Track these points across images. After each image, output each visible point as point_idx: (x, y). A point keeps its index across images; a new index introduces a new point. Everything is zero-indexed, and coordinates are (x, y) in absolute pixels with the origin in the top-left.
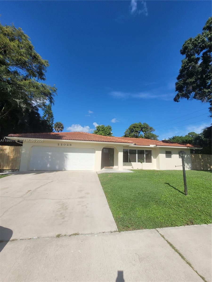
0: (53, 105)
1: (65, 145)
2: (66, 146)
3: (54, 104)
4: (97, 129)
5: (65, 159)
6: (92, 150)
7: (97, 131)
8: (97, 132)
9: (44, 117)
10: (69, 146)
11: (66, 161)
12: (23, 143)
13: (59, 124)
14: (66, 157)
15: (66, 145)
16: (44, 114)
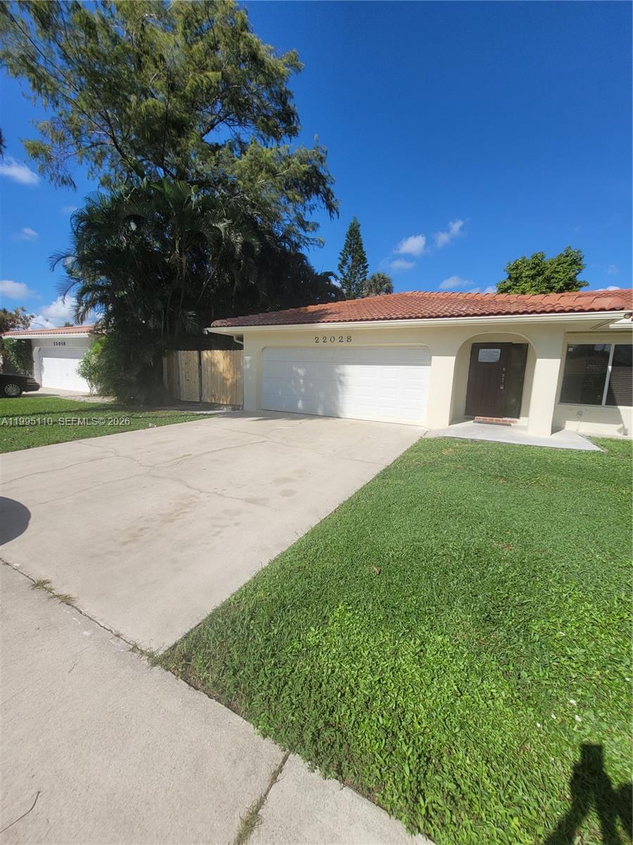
0: (337, 216)
1: (333, 340)
2: (336, 343)
3: (338, 213)
4: (507, 276)
5: (339, 387)
6: (418, 355)
7: (509, 283)
8: (509, 288)
9: (342, 267)
10: (345, 344)
11: (340, 396)
12: (243, 341)
13: (378, 279)
14: (341, 383)
15: (337, 340)
16: (342, 257)
